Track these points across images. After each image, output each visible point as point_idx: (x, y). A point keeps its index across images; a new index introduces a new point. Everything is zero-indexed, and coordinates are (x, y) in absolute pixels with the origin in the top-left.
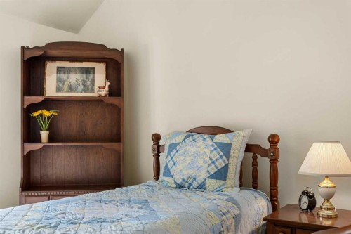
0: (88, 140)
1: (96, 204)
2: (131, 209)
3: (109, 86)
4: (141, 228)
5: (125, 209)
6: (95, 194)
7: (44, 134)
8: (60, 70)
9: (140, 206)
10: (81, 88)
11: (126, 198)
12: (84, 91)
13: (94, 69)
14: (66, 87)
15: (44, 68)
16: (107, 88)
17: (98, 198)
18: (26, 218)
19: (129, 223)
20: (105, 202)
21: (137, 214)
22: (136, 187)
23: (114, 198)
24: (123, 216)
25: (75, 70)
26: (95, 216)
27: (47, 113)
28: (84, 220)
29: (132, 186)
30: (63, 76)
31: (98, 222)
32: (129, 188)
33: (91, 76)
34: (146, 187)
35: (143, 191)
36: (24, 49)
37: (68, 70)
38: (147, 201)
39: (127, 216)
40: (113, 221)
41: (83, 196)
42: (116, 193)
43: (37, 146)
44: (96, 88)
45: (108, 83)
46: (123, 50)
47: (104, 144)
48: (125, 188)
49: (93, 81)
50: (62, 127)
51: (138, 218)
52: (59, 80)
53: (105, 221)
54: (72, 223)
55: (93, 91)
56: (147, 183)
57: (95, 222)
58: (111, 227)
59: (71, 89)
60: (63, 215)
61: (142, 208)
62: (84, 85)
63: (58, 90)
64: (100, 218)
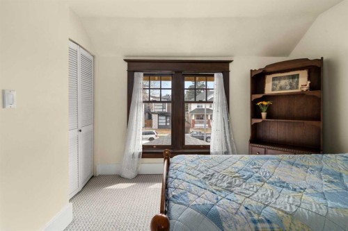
0: (294, 119)
1: (288, 166)
2: (319, 180)
3: (310, 84)
4: (323, 211)
5: (313, 178)
6: (291, 156)
7: (264, 114)
8: (274, 79)
9: (332, 178)
10: (288, 87)
11: (319, 166)
12: (291, 89)
13: (298, 75)
14: (278, 87)
15: (264, 79)
16: (308, 85)
17: (292, 161)
18: (234, 166)
19: (311, 199)
20: (297, 166)
21: (325, 189)
22: (333, 156)
23: (306, 164)
24: (308, 187)
25: (284, 78)
26: (281, 178)
27: (265, 103)
28: (270, 179)
29: (329, 155)
30: (276, 82)
31: (280, 186)
32: (324, 156)
33: (296, 79)
34: (343, 158)
35: (339, 162)
36: (251, 71)
37: (280, 78)
38: (341, 175)
39: (312, 187)
40: (295, 190)
41: (280, 156)
42: (310, 159)
43: (260, 121)
44: (300, 86)
45: (309, 82)
46: (322, 58)
47: (305, 122)
48: (320, 155)
49: (298, 82)
50: (276, 110)
51: (323, 195)
52: (273, 84)
53: (288, 187)
54: (259, 180)
55: (297, 88)
56: (345, 155)
57: (278, 184)
58: (289, 197)
59: (281, 88)
60: (257, 170)
61: (332, 182)
62: (291, 86)
63: (273, 90)
64: (284, 182)
